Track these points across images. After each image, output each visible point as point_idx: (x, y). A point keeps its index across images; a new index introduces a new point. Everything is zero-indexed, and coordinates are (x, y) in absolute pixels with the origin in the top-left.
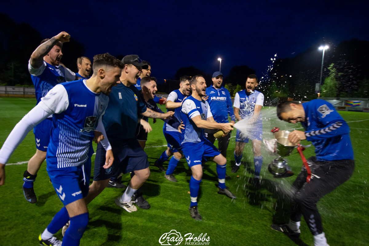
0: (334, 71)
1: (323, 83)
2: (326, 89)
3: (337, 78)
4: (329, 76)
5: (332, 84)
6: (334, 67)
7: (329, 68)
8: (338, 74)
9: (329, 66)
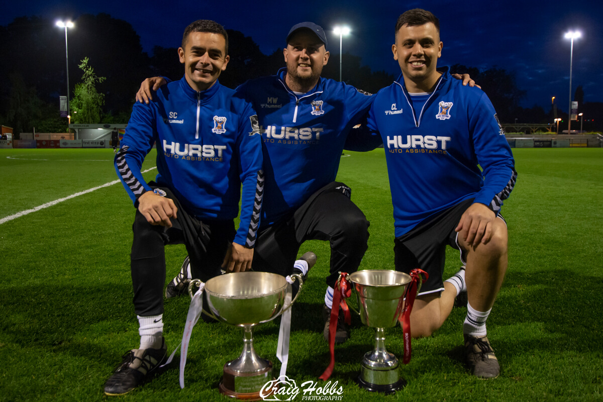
0: (90, 73)
1: (72, 96)
2: (79, 107)
3: (98, 87)
4: (82, 81)
5: (90, 98)
6: (89, 64)
7: (81, 66)
8: (98, 80)
9: (81, 63)
